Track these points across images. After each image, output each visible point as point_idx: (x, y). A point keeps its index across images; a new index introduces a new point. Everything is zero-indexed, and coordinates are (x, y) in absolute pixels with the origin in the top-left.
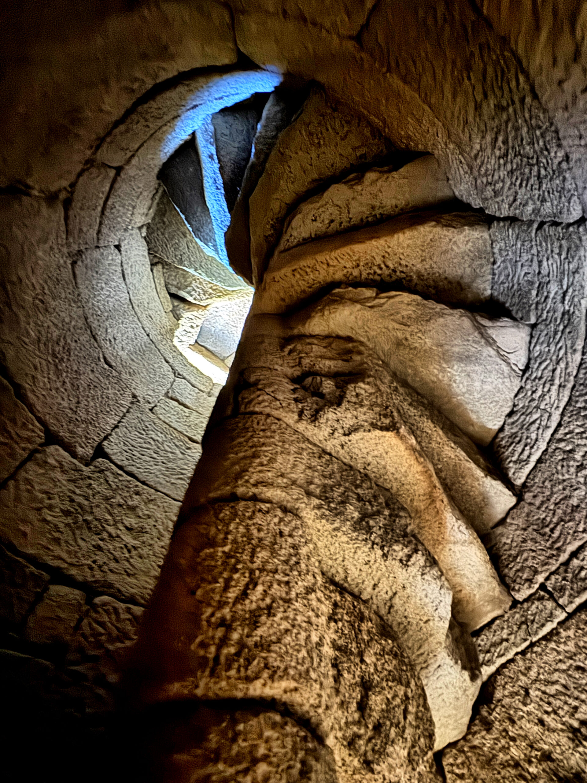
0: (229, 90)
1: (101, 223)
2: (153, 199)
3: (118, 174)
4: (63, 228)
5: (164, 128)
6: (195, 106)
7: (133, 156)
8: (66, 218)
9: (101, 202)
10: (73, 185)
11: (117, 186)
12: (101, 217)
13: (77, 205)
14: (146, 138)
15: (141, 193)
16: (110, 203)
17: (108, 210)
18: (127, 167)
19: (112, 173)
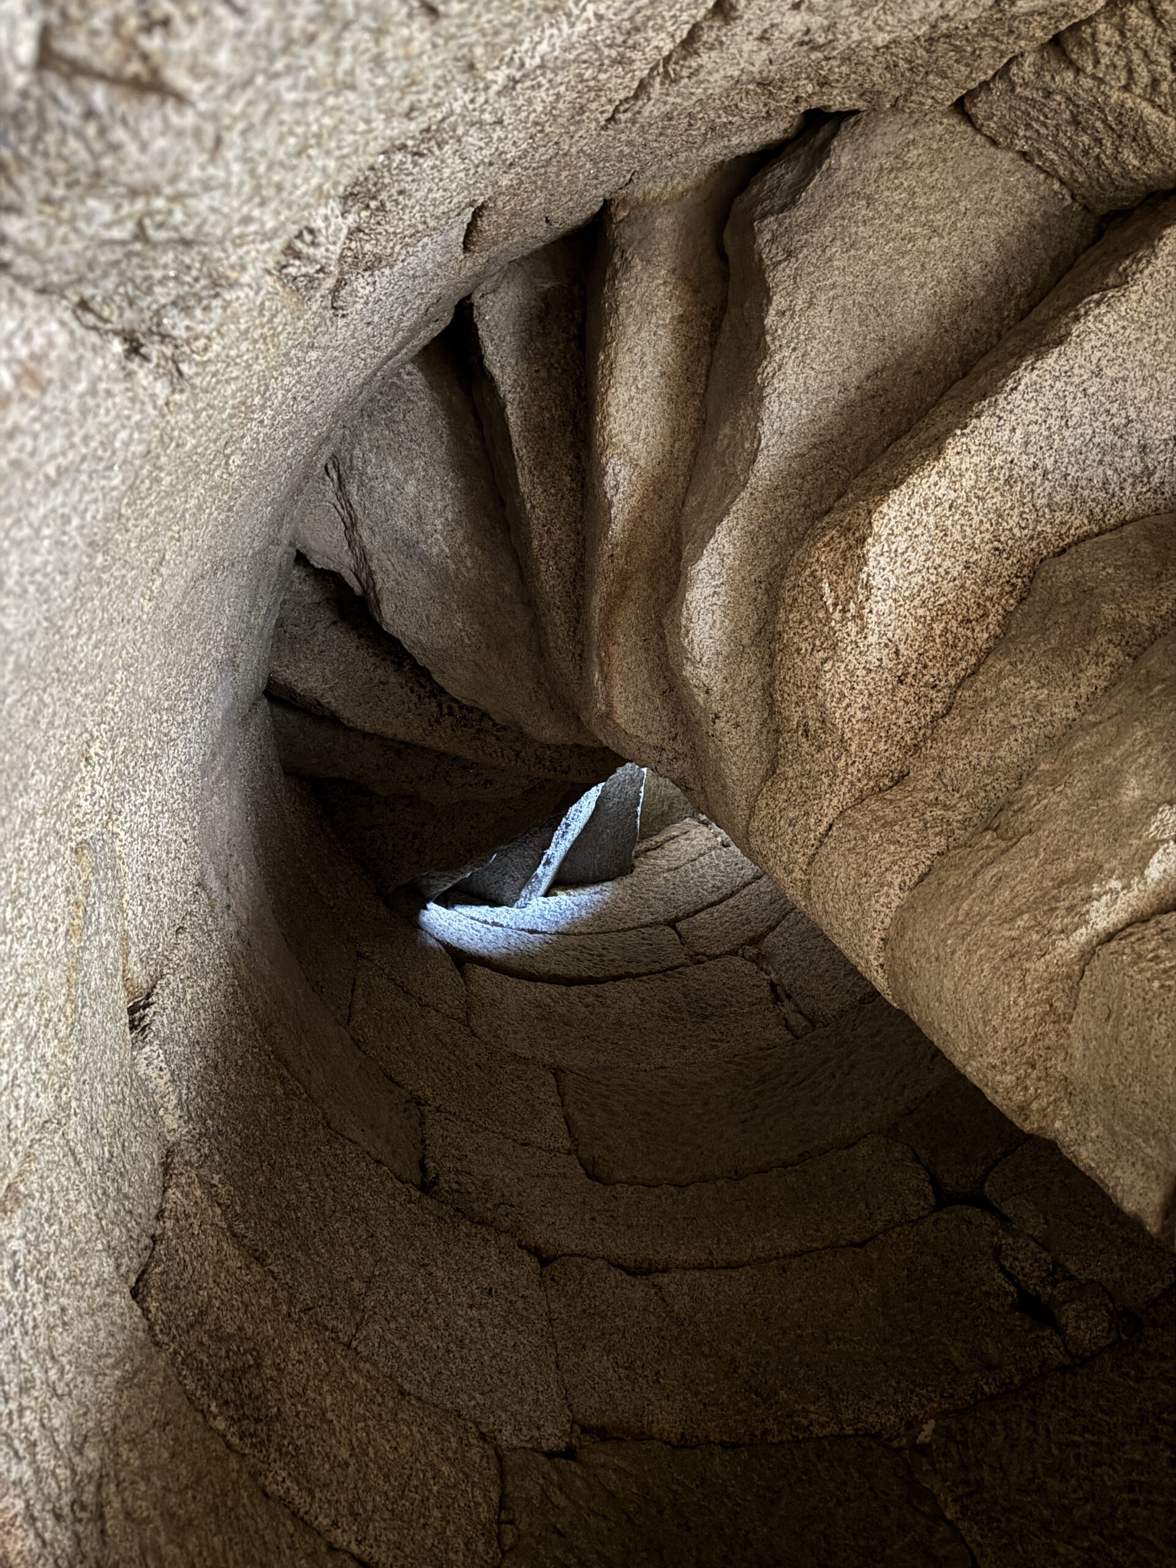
0: (483, 931)
1: (745, 886)
2: (660, 846)
3: (678, 919)
4: (785, 923)
5: (584, 930)
6: (532, 932)
7: (643, 926)
8: (772, 929)
9: (721, 907)
10: (733, 953)
11: (690, 908)
12: (738, 891)
13: (748, 932)
14: (612, 935)
15: (669, 870)
16: (715, 897)
17: (724, 891)
18: (661, 919)
19: (682, 926)
